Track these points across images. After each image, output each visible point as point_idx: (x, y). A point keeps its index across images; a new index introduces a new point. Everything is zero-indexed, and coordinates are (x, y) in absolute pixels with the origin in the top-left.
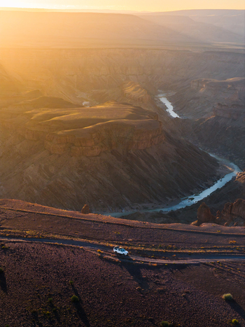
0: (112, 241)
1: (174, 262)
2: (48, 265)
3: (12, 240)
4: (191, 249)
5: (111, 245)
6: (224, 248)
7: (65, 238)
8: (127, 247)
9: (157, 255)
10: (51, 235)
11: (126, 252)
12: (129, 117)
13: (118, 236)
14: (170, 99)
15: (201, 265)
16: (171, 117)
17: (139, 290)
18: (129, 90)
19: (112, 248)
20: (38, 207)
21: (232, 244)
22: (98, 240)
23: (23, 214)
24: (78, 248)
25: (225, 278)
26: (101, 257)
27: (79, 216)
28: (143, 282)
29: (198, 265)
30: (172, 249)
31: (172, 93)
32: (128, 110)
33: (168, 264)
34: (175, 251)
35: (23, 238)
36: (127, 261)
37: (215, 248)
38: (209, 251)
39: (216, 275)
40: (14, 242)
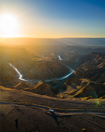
0: (49, 106)
1: (67, 114)
2: (31, 116)
3: (21, 106)
4: (71, 109)
5: (49, 108)
6: (80, 109)
7: (36, 105)
8: (53, 108)
9: (62, 112)
10: (32, 104)
11: (53, 111)
12: (52, 60)
13: (51, 104)
14: (60, 56)
15: (75, 115)
16: (60, 60)
17: (57, 127)
18: (52, 54)
19: (49, 109)
20: (29, 93)
21: (82, 107)
22: (45, 105)
23: (25, 96)
24: (40, 109)
25: (82, 121)
26: (46, 113)
27: (40, 96)
28: (58, 123)
29: (73, 115)
30: (65, 109)
31: (60, 55)
32: (51, 59)
33: (65, 115)
34: (66, 110)
35: (24, 105)
36: (53, 114)
37: (78, 109)
38: (76, 110)
39: (79, 120)
40: (22, 107)
